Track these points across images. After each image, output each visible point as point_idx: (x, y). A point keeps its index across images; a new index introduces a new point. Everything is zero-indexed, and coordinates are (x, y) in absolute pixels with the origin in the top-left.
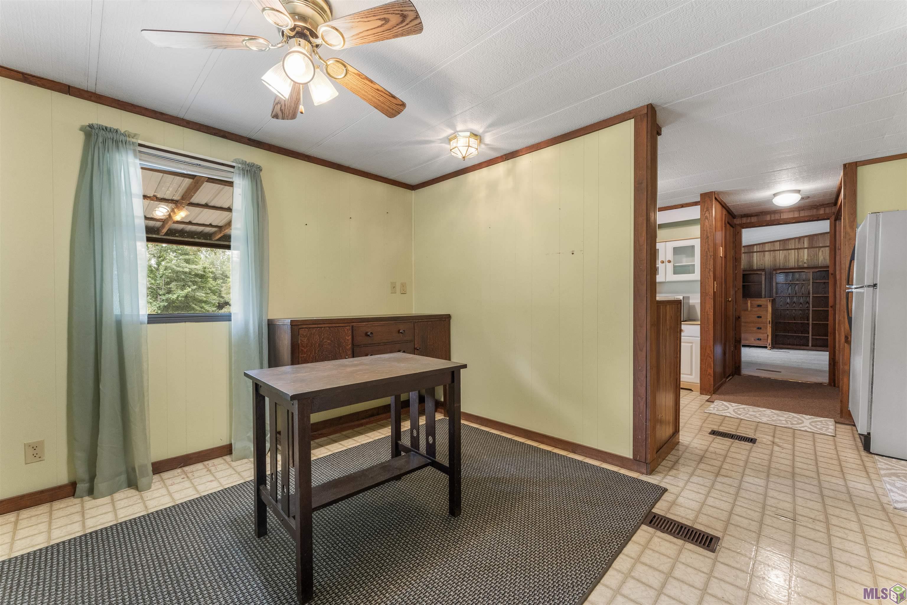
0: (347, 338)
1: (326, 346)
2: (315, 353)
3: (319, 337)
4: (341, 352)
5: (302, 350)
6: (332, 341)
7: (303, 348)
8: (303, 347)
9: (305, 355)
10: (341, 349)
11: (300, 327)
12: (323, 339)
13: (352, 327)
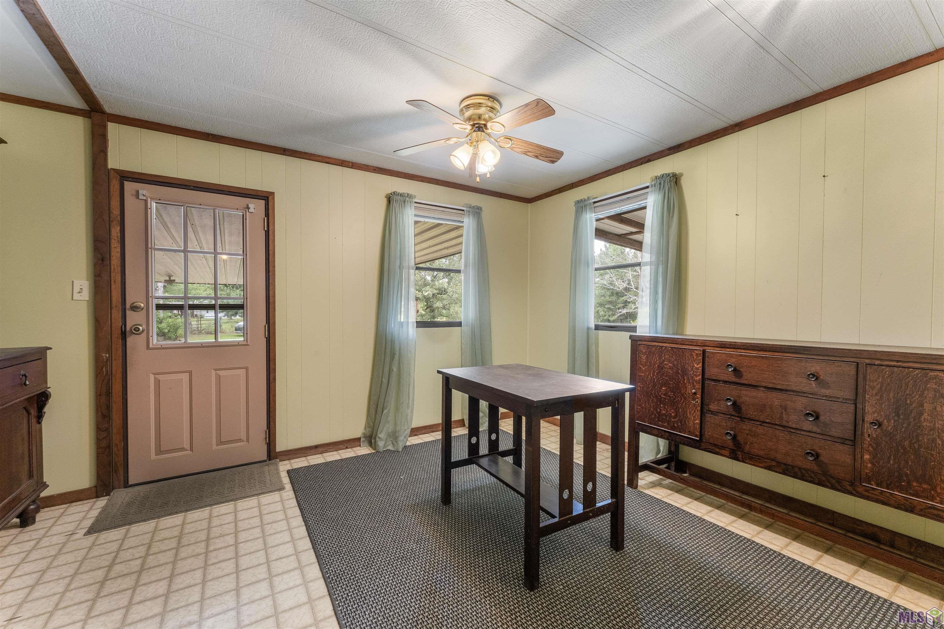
0: (696, 366)
1: (666, 370)
2: (653, 375)
3: (659, 358)
4: (686, 381)
5: (640, 368)
6: (674, 365)
7: (641, 367)
8: (642, 365)
9: (643, 374)
10: (685, 377)
11: (639, 343)
12: (664, 361)
13: (704, 352)
